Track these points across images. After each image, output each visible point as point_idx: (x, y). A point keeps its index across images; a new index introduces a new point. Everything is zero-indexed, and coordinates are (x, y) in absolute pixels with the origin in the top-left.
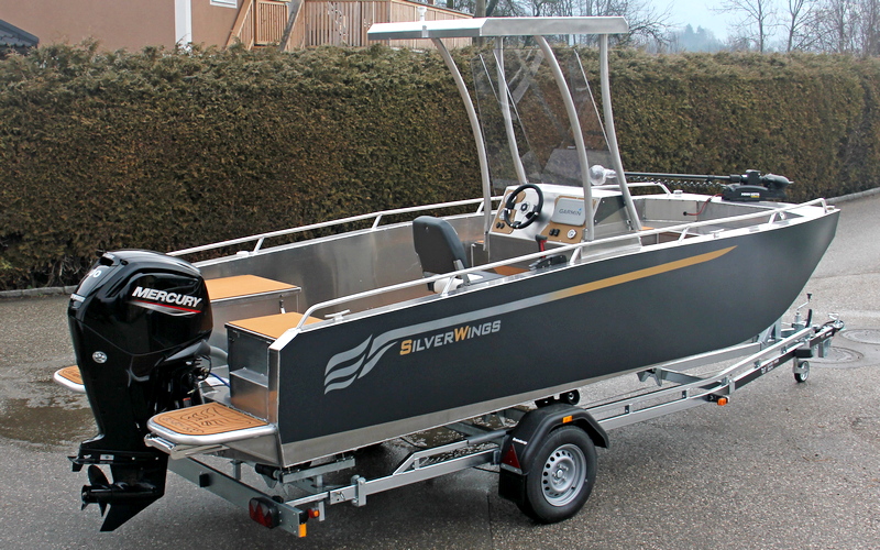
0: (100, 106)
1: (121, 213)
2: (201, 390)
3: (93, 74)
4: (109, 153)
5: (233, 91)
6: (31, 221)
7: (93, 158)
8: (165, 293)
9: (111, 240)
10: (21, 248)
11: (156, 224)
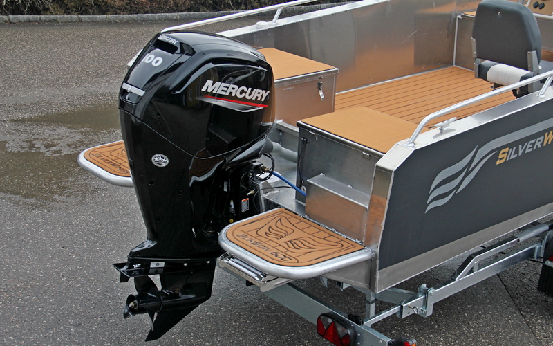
2: (262, 192)
8: (236, 87)
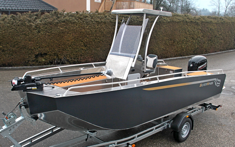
0: (65, 25)
1: (69, 49)
3: (63, 18)
4: (66, 36)
5: (95, 22)
6: (49, 50)
7: (62, 37)
9: (67, 55)
10: (47, 56)
11: (76, 52)
